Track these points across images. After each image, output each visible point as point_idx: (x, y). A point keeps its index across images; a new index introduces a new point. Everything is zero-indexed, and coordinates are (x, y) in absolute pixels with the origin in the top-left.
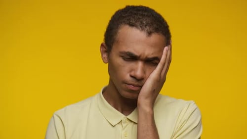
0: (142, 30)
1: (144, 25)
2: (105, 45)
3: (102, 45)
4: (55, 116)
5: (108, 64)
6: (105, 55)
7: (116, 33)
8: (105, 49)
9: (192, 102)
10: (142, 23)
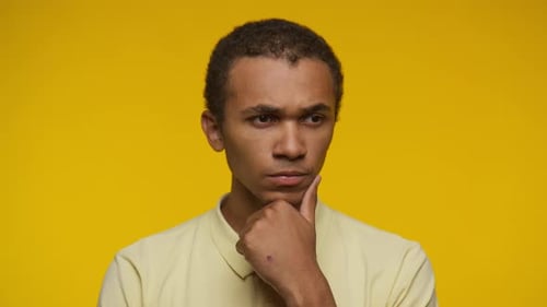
0: (277, 57)
1: (279, 46)
2: (209, 115)
3: (204, 116)
4: (119, 258)
5: (224, 151)
6: (215, 136)
7: (225, 79)
8: (211, 124)
9: (415, 247)
10: (273, 44)
